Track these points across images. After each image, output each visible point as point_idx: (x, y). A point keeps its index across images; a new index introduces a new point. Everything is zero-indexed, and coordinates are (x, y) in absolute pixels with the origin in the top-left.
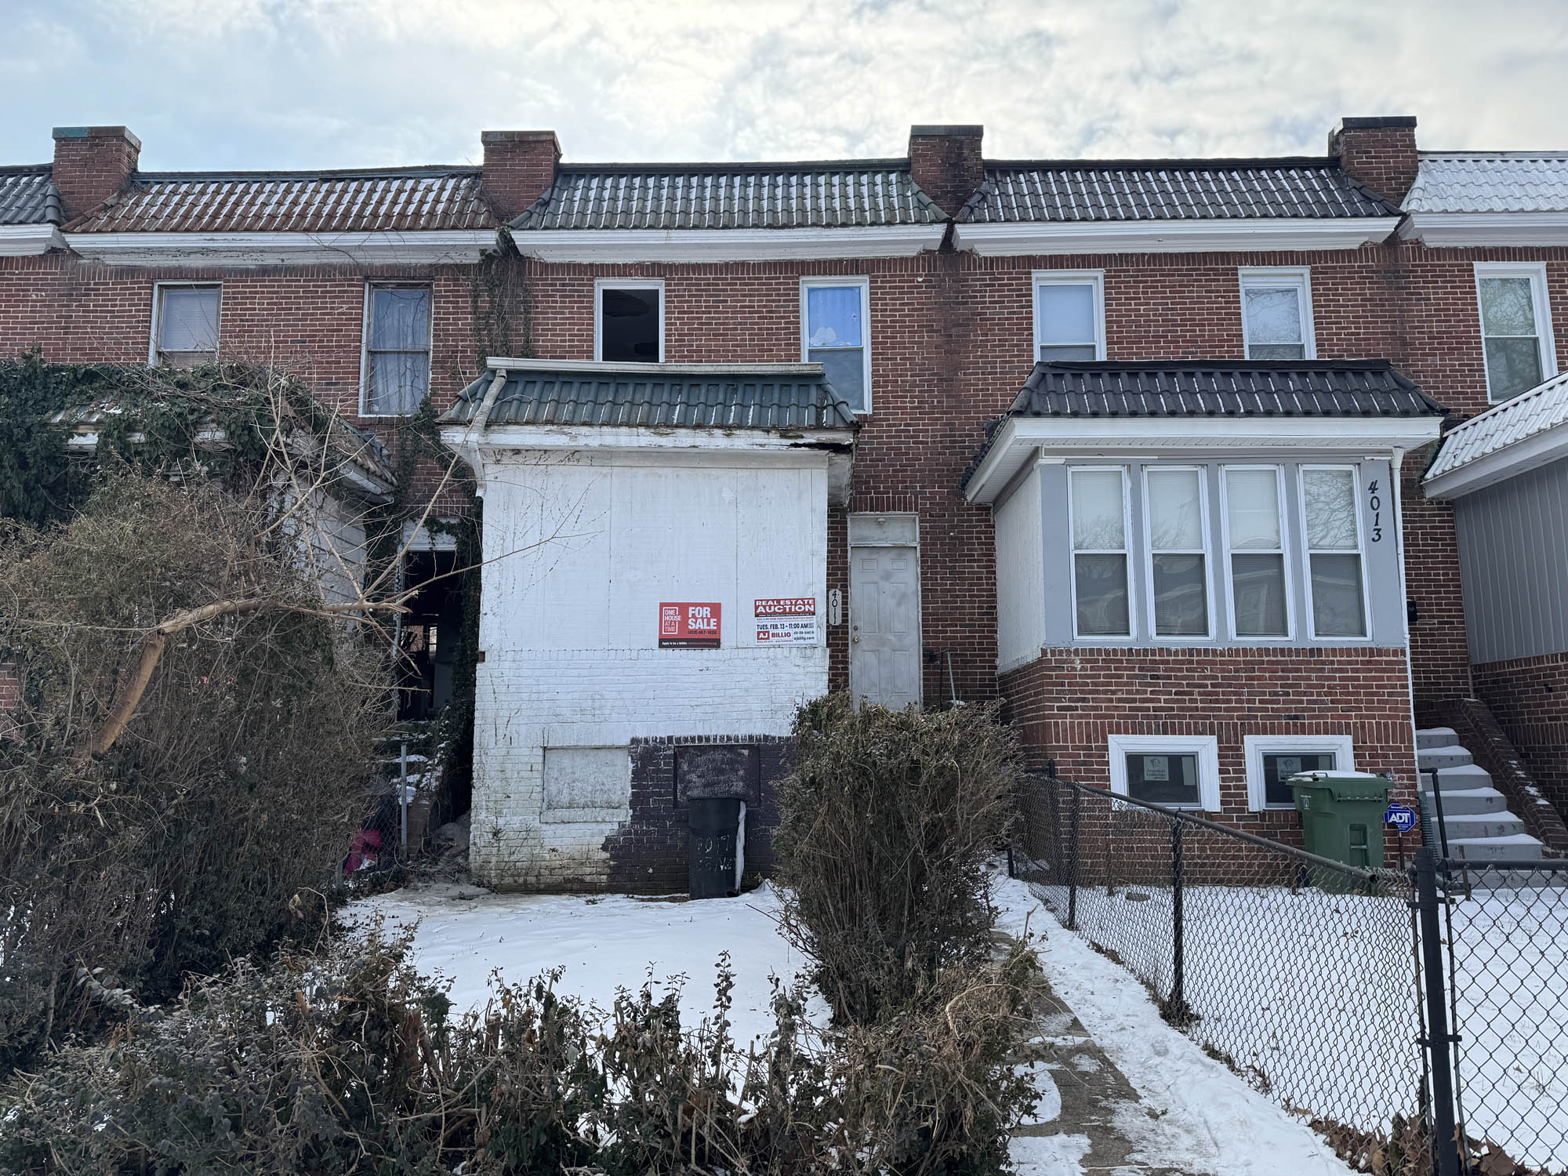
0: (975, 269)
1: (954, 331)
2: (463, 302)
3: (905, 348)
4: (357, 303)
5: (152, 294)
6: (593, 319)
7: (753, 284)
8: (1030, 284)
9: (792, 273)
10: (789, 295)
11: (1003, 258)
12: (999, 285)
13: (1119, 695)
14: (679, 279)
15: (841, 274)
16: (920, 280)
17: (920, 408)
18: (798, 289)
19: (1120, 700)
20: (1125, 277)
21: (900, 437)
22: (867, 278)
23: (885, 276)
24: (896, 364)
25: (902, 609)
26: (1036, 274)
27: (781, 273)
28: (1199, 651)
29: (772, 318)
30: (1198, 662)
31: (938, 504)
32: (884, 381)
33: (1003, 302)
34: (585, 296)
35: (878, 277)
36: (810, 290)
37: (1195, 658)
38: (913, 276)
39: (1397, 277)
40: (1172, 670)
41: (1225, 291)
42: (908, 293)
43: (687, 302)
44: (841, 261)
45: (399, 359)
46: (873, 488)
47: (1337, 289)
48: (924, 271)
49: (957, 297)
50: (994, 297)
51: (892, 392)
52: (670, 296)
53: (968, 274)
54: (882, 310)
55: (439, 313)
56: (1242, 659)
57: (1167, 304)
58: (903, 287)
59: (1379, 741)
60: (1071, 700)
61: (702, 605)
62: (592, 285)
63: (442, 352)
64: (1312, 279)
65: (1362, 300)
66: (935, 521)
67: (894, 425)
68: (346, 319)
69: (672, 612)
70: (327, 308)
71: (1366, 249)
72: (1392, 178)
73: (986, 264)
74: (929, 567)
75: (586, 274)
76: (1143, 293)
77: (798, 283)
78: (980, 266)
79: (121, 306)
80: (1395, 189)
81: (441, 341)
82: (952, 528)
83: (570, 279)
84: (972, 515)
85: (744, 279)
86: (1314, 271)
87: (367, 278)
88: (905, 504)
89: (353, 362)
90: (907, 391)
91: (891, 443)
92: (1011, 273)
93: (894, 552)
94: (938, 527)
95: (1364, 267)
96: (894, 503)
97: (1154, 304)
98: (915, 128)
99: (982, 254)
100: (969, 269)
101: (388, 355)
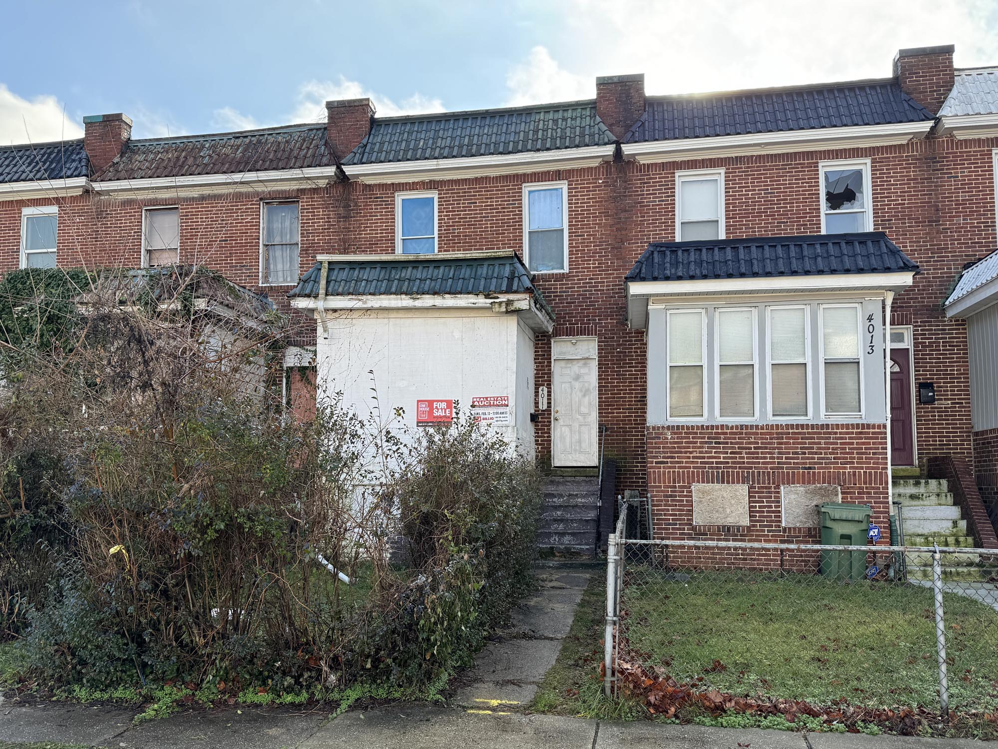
0: (637, 172)
1: (622, 215)
2: (317, 212)
3: (590, 228)
4: (256, 215)
5: (141, 215)
6: (394, 219)
7: (493, 191)
8: (674, 181)
9: (517, 182)
10: (515, 196)
11: (656, 164)
12: (653, 182)
13: (695, 454)
14: (446, 190)
15: (549, 181)
16: (600, 181)
17: (599, 267)
18: (521, 192)
19: (694, 457)
20: (739, 172)
21: (586, 287)
22: (566, 182)
23: (578, 181)
24: (584, 239)
25: (586, 399)
26: (678, 173)
27: (510, 182)
28: (747, 426)
29: (504, 212)
30: (746, 434)
31: (609, 330)
32: (576, 251)
33: (656, 194)
34: (389, 204)
35: (573, 181)
36: (530, 192)
37: (744, 431)
38: (595, 179)
39: (934, 162)
40: (729, 438)
41: (808, 179)
42: (593, 191)
43: (452, 204)
44: (549, 172)
45: (282, 248)
46: (568, 321)
47: (890, 173)
48: (603, 175)
49: (625, 192)
50: (649, 190)
51: (581, 257)
52: (441, 202)
53: (633, 176)
54: (575, 203)
55: (303, 219)
56: (775, 431)
57: (768, 189)
58: (589, 187)
59: (865, 483)
60: (664, 458)
61: (442, 401)
62: (394, 197)
63: (306, 244)
64: (872, 167)
65: (908, 180)
66: (608, 342)
67: (582, 279)
68: (250, 226)
69: (424, 406)
70: (238, 219)
71: (912, 143)
72: (935, 91)
73: (644, 169)
74: (603, 372)
75: (390, 190)
76: (751, 183)
77: (521, 188)
78: (641, 170)
79: (125, 223)
80: (936, 99)
81: (305, 237)
82: (619, 345)
83: (380, 194)
84: (632, 337)
85: (487, 187)
86: (874, 161)
87: (261, 199)
88: (588, 330)
89: (255, 252)
90: (591, 257)
91: (580, 291)
92: (662, 174)
93: (582, 362)
94: (609, 345)
95: (910, 156)
96: (581, 330)
97: (759, 190)
98: (598, 79)
99: (642, 162)
100: (633, 173)
101: (276, 247)
